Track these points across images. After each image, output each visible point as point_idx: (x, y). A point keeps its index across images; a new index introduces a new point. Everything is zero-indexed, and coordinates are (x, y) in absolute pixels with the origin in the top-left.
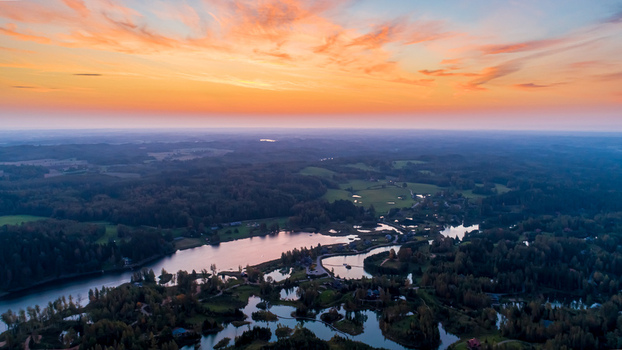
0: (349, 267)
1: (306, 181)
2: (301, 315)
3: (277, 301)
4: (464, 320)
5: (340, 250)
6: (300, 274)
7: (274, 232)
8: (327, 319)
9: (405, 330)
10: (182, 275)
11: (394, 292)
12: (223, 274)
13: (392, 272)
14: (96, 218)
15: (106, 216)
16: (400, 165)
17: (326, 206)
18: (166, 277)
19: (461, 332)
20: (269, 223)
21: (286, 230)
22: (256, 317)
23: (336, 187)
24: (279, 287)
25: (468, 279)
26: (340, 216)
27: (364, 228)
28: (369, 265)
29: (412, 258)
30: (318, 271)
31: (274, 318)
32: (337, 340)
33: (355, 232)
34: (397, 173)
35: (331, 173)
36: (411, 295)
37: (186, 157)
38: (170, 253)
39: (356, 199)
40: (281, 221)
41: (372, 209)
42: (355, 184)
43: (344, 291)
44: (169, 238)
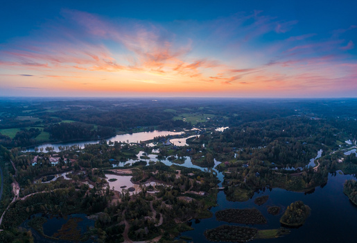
1: (166, 113)
2: (160, 157)
3: (151, 153)
4: (223, 157)
5: (177, 137)
6: (160, 144)
7: (152, 131)
8: (170, 159)
9: (201, 161)
10: (116, 142)
11: (197, 150)
12: (132, 143)
13: (197, 143)
14: (92, 123)
15: (95, 123)
16: (201, 108)
17: (173, 122)
18: (111, 143)
19: (222, 160)
20: (150, 127)
21: (157, 130)
22: (141, 157)
23: (177, 116)
24: (152, 148)
25: (224, 144)
26: (178, 125)
27: (187, 129)
28: (188, 141)
29: (204, 139)
30: (168, 143)
31: (149, 158)
32: (173, 165)
33: (183, 131)
34: (200, 111)
35: (175, 111)
36: (203, 150)
37: (125, 105)
38: (114, 136)
39: (184, 120)
40: (155, 127)
41: (190, 123)
42: (184, 115)
43: (178, 150)
44: (114, 131)
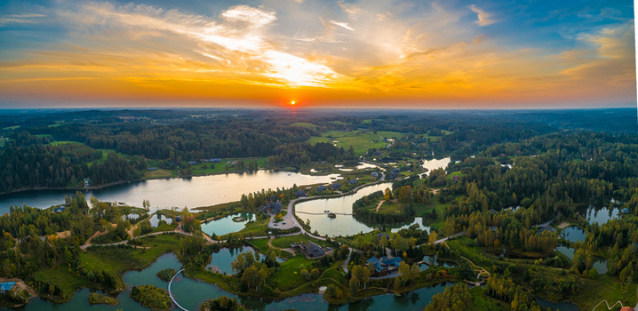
0: (332, 216)
1: (292, 130)
5: (319, 192)
7: (252, 170)
16: (367, 121)
17: (308, 148)
20: (247, 161)
21: (265, 169)
23: (318, 135)
26: (321, 156)
27: (346, 166)
30: (288, 222)
33: (336, 171)
34: (366, 126)
35: (315, 126)
38: (138, 180)
39: (335, 143)
40: (260, 160)
41: (351, 150)
42: (334, 133)
